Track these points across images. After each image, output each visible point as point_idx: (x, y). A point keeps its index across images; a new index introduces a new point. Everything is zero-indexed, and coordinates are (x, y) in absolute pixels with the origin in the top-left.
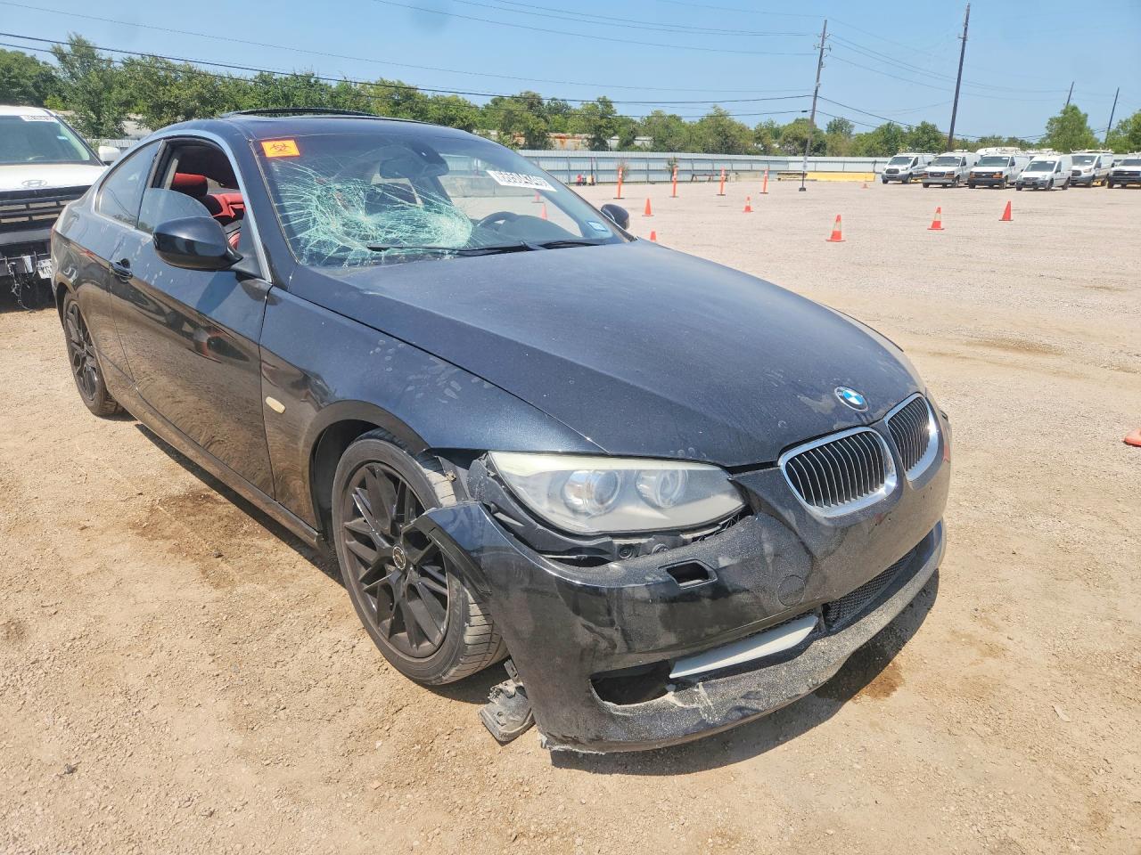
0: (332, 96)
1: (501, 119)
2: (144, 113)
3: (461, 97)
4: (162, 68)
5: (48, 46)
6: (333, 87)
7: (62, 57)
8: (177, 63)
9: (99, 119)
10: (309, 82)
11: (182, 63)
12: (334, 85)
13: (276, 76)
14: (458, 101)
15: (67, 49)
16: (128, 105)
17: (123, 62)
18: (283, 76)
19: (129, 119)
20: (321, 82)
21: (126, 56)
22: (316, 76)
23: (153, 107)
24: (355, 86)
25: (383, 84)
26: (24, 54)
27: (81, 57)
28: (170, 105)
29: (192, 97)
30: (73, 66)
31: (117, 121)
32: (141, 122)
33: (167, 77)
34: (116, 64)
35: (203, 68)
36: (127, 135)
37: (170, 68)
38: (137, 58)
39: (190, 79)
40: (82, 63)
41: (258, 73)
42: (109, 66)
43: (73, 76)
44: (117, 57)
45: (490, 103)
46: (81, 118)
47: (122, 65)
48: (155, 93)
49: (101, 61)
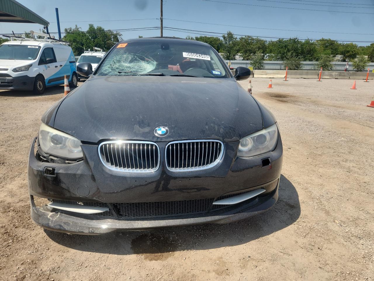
0: (301, 45)
1: (371, 51)
2: (242, 53)
3: (354, 43)
4: (250, 40)
5: (222, 35)
6: (303, 42)
7: (224, 37)
8: (254, 38)
9: (230, 55)
10: (295, 41)
11: (256, 37)
12: (303, 41)
13: (284, 40)
14: (353, 45)
15: (226, 35)
16: (238, 51)
17: (240, 38)
18: (286, 40)
19: (237, 55)
20: (299, 40)
21: (241, 36)
22: (298, 39)
23: (245, 51)
24: (311, 41)
25: (323, 40)
26: (218, 38)
27: (229, 38)
28: (250, 50)
29: (256, 48)
30: (226, 40)
31: (234, 55)
32: (241, 56)
33: (251, 42)
34: (238, 39)
35: (262, 39)
36: (236, 59)
37: (253, 39)
38: (244, 37)
39: (257, 42)
40: (229, 39)
41: (278, 39)
42: (235, 40)
43: (226, 43)
44: (238, 37)
45: (370, 45)
46: (225, 55)
47: (239, 39)
48: (246, 47)
49: (234, 38)
